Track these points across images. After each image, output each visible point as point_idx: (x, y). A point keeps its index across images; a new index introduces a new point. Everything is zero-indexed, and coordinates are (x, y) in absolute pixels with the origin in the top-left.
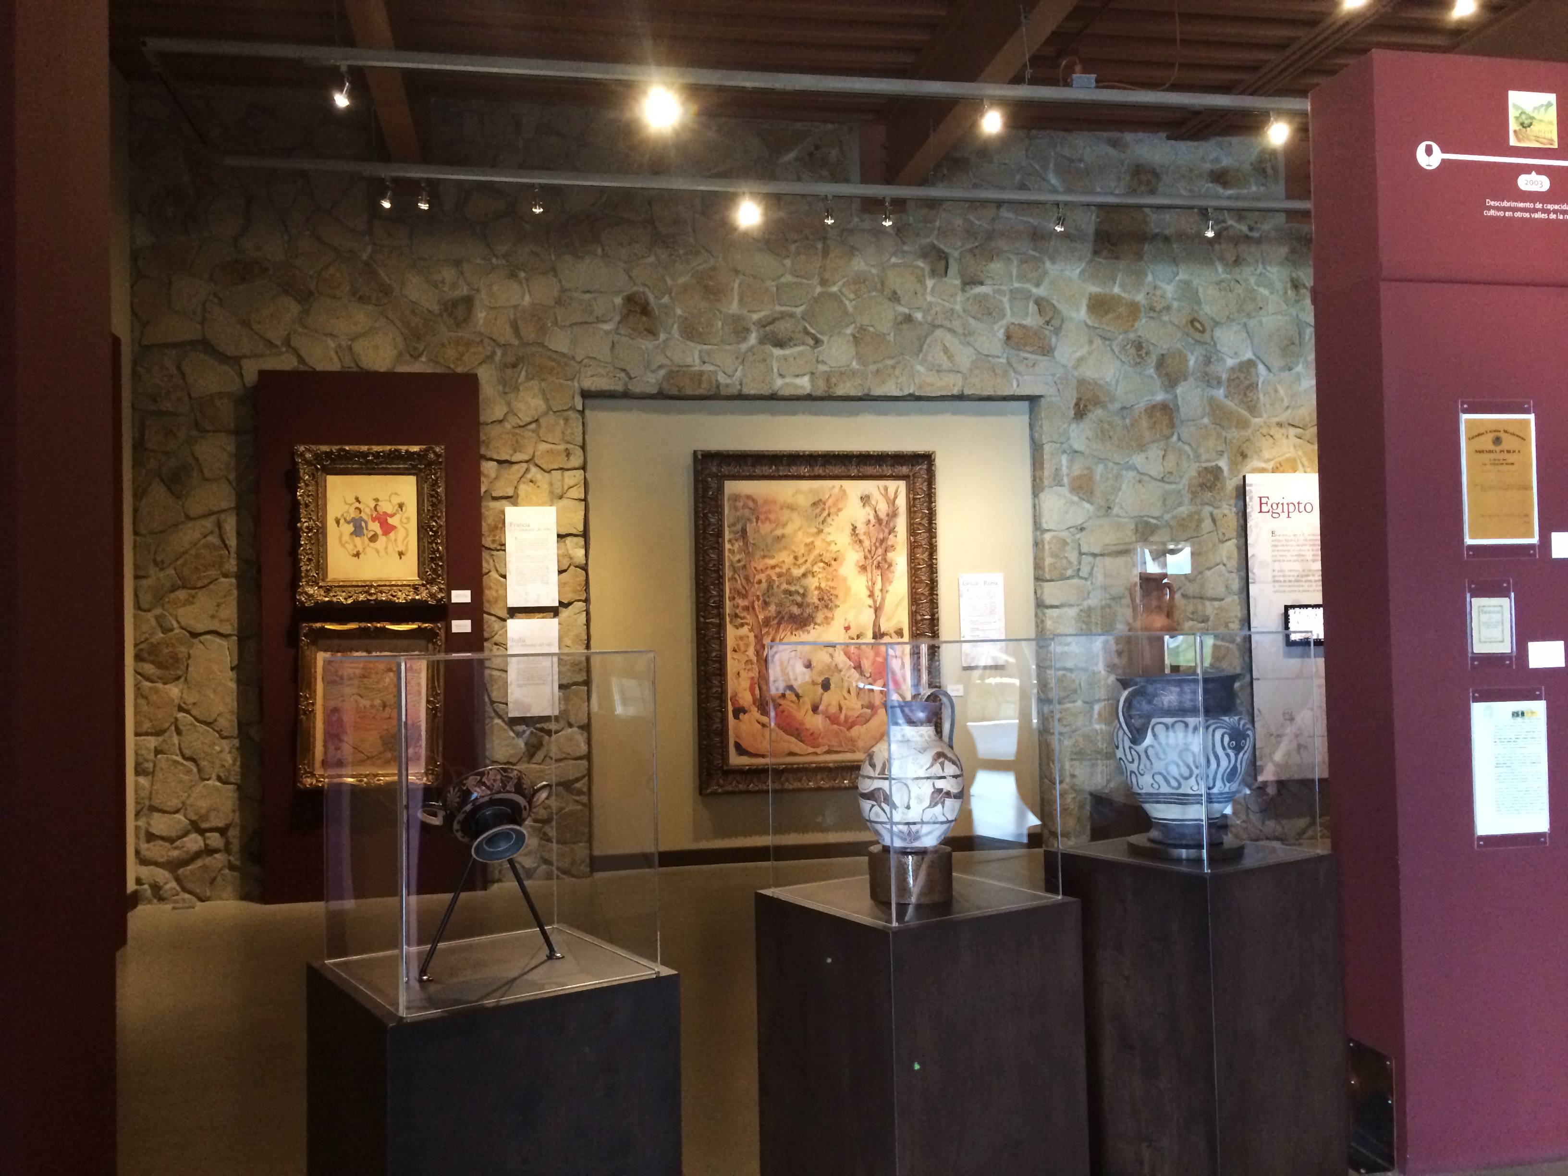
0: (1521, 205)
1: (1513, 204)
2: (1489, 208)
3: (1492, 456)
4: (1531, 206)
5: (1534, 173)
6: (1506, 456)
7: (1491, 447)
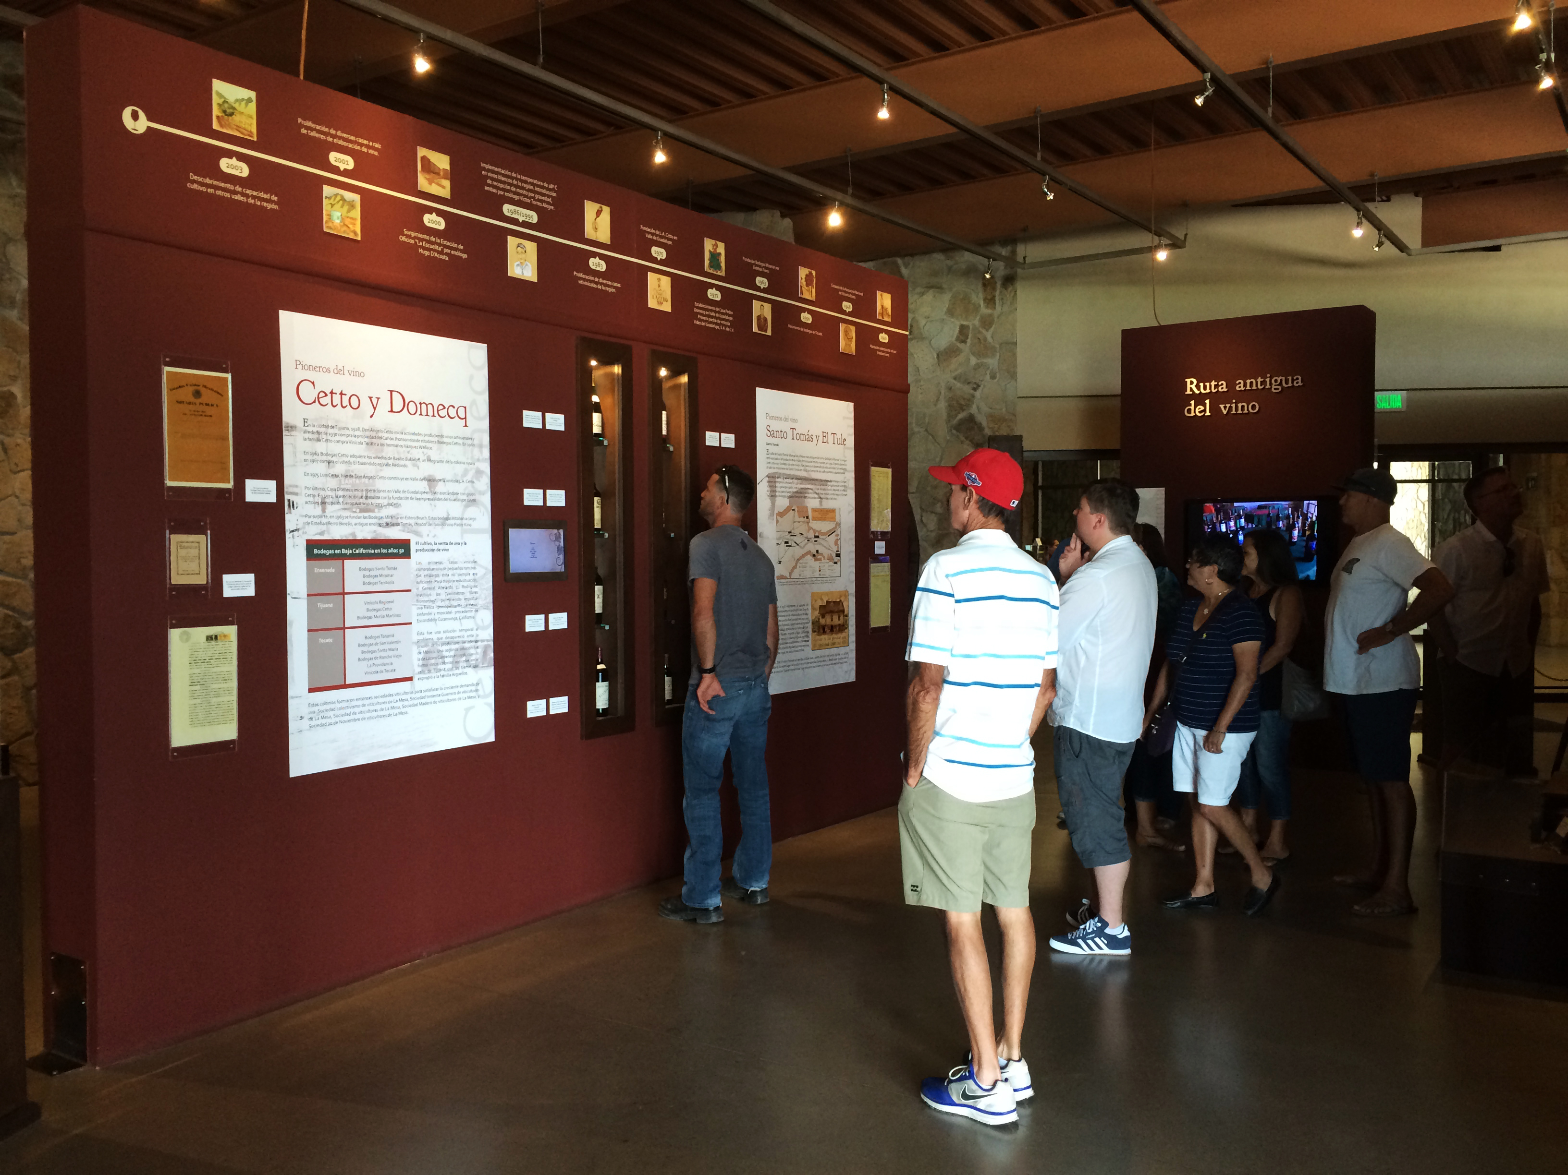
0: (223, 185)
1: (215, 183)
2: (194, 182)
3: (191, 407)
4: (232, 187)
5: (234, 158)
6: (204, 408)
7: (192, 399)
